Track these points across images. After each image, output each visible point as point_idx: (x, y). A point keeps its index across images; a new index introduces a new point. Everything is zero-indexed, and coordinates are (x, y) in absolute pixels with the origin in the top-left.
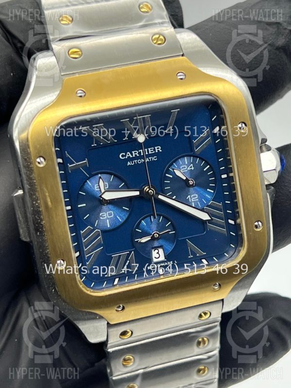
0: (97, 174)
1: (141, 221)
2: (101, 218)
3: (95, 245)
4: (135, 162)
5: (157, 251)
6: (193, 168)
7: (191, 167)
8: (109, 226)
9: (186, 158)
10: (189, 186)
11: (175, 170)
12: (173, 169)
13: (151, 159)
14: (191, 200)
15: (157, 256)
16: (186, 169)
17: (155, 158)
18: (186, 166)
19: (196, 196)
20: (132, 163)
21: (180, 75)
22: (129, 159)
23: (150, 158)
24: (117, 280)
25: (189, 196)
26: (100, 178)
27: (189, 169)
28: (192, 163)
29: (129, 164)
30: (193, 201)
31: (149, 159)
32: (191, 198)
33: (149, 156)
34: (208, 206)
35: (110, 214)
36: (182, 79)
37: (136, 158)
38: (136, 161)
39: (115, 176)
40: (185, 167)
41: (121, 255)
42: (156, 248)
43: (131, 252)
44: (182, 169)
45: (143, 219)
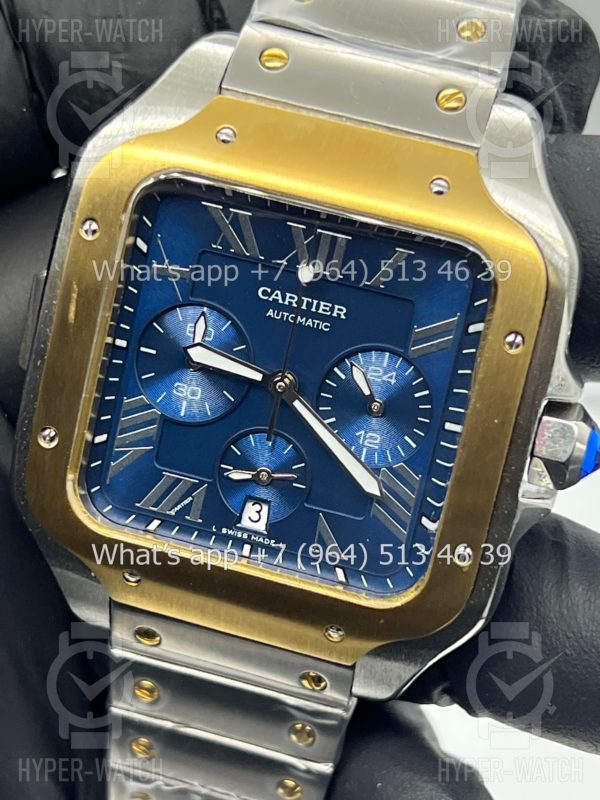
0: (202, 305)
1: (246, 435)
2: (174, 391)
3: (139, 437)
4: (283, 315)
5: (257, 507)
6: (393, 381)
7: (391, 377)
8: (182, 414)
9: (387, 354)
10: (370, 412)
11: (354, 368)
12: (352, 365)
13: (318, 324)
14: (364, 441)
15: (255, 517)
16: (380, 377)
17: (326, 327)
18: (381, 371)
19: (376, 439)
20: (278, 315)
21: (439, 185)
22: (275, 305)
23: (316, 322)
24: (156, 523)
25: (363, 432)
26: (203, 314)
27: (385, 378)
28: (395, 370)
29: (270, 313)
30: (366, 444)
31: (314, 323)
32: (365, 438)
33: (316, 316)
34: (390, 469)
35: (194, 393)
36: (440, 193)
37: (289, 308)
38: (286, 314)
39: (234, 324)
40: (378, 371)
41: (181, 480)
42: (258, 501)
43: (202, 483)
44: (371, 373)
45: (253, 432)
